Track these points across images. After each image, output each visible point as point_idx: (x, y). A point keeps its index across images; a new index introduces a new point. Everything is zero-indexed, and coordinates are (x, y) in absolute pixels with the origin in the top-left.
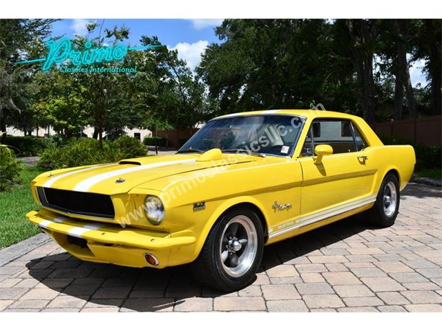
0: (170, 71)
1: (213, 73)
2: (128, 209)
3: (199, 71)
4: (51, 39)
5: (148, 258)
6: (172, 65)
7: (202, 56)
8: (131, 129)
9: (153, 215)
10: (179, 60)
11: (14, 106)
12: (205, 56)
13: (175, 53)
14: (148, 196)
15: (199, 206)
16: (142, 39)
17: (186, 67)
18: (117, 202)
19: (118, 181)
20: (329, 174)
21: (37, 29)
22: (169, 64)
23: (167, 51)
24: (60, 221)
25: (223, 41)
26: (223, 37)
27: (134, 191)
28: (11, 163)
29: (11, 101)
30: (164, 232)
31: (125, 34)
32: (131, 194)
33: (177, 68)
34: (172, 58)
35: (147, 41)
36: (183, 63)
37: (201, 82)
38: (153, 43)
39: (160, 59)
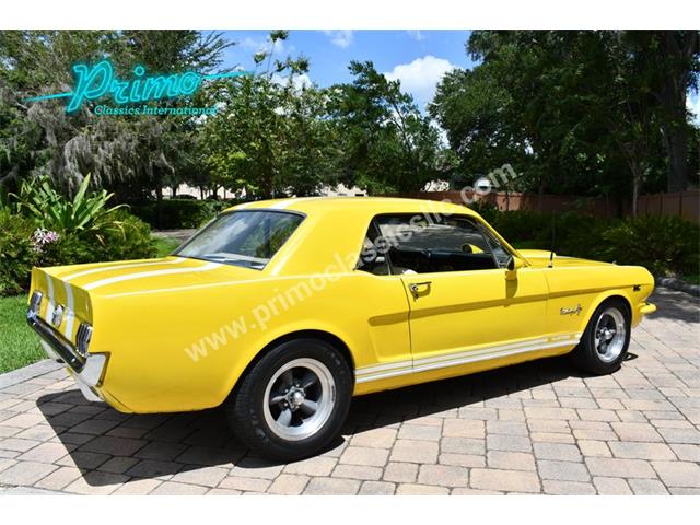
0: (389, 109)
1: (450, 113)
3: (432, 109)
4: (220, 72)
6: (392, 102)
7: (439, 87)
8: (350, 188)
10: (403, 94)
11: (166, 163)
12: (443, 88)
13: (397, 85)
16: (350, 65)
17: (412, 104)
21: (202, 58)
22: (388, 101)
23: (385, 81)
25: (479, 63)
26: (477, 58)
28: (139, 242)
29: (163, 156)
33: (400, 106)
34: (393, 92)
35: (357, 68)
36: (408, 99)
37: (434, 124)
38: (366, 71)
39: (374, 93)
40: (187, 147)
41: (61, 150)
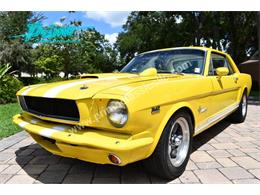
0: (101, 45)
1: (122, 46)
2: (92, 113)
3: (115, 44)
5: (111, 157)
6: (102, 42)
9: (116, 118)
10: (106, 39)
11: (24, 60)
12: (118, 38)
13: (103, 36)
14: (112, 100)
15: (155, 110)
17: (109, 43)
18: (82, 107)
19: (82, 88)
23: (100, 35)
24: (35, 122)
26: (126, 30)
27: (97, 97)
29: (22, 58)
30: (127, 134)
31: (80, 23)
32: (95, 100)
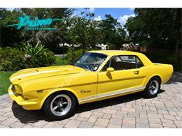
1: (129, 27)
10: (118, 22)
11: (60, 38)
12: (128, 21)
13: (116, 20)
20: (114, 78)
22: (114, 24)
23: (114, 19)
25: (137, 15)
33: (117, 25)
34: (115, 22)
35: (107, 16)
36: (119, 24)
37: (125, 30)
38: (109, 16)
39: (111, 22)
40: (65, 34)
41: (35, 35)
